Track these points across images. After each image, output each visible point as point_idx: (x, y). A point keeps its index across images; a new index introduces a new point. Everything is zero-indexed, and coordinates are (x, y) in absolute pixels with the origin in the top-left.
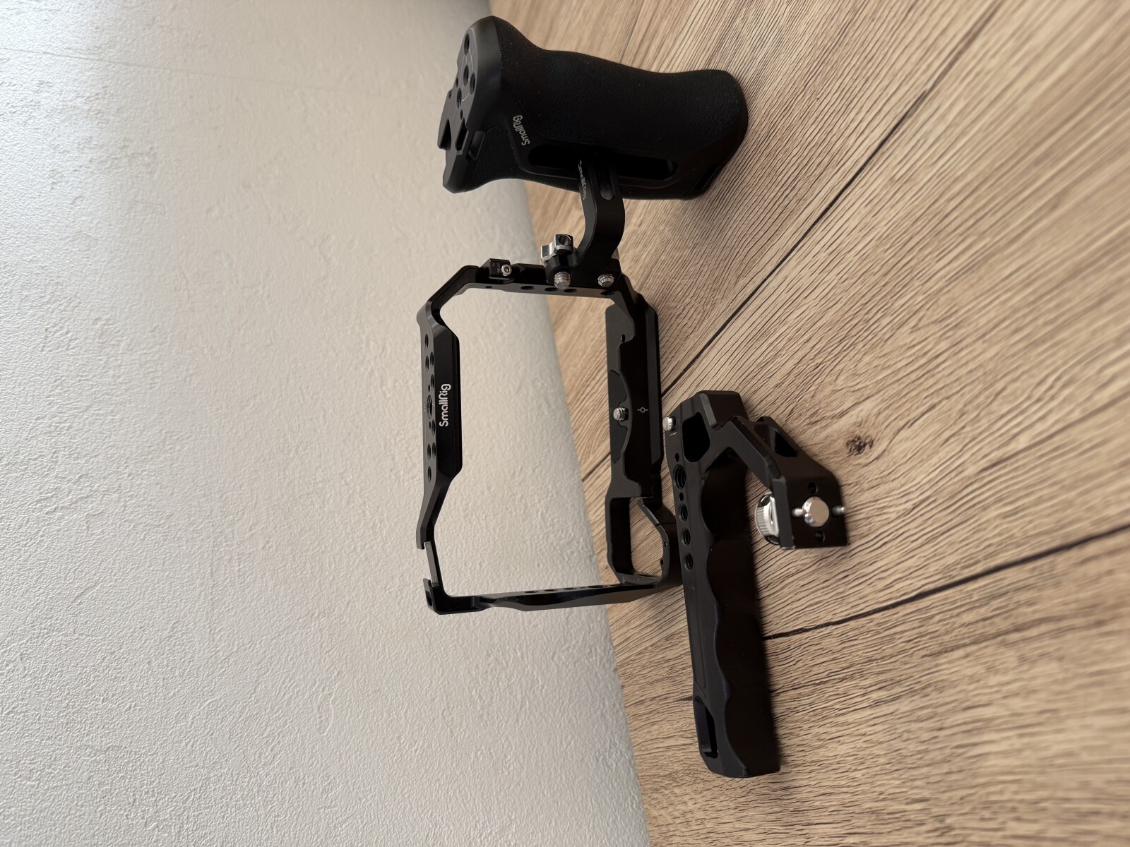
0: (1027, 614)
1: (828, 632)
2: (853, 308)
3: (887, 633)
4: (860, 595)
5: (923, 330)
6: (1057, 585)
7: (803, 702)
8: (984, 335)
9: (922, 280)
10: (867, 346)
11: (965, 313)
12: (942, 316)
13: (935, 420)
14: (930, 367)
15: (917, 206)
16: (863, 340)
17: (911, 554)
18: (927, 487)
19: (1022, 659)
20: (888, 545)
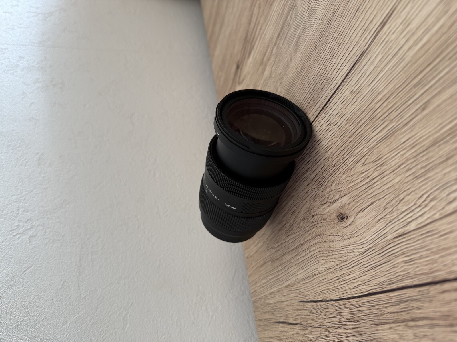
0: (417, 313)
1: (332, 304)
2: (337, 152)
3: (356, 309)
4: (344, 289)
5: (367, 166)
6: (431, 301)
7: (322, 335)
8: (394, 171)
9: (366, 141)
10: (344, 171)
11: (385, 159)
12: (375, 159)
13: (374, 210)
14: (371, 184)
15: (363, 105)
16: (342, 168)
17: (365, 274)
18: (371, 242)
19: (416, 336)
20: (355, 267)
